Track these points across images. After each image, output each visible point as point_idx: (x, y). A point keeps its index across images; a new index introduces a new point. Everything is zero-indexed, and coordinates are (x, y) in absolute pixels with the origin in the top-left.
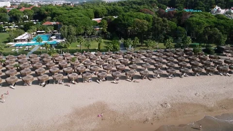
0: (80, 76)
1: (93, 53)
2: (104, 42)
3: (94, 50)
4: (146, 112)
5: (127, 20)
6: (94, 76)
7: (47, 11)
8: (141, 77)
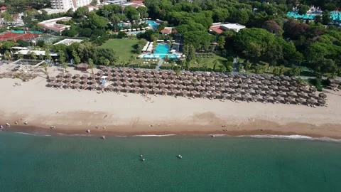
0: (199, 93)
1: (209, 73)
2: (219, 60)
3: (209, 70)
4: (237, 121)
5: (246, 39)
6: (207, 94)
7: (161, 9)
8: (242, 99)
